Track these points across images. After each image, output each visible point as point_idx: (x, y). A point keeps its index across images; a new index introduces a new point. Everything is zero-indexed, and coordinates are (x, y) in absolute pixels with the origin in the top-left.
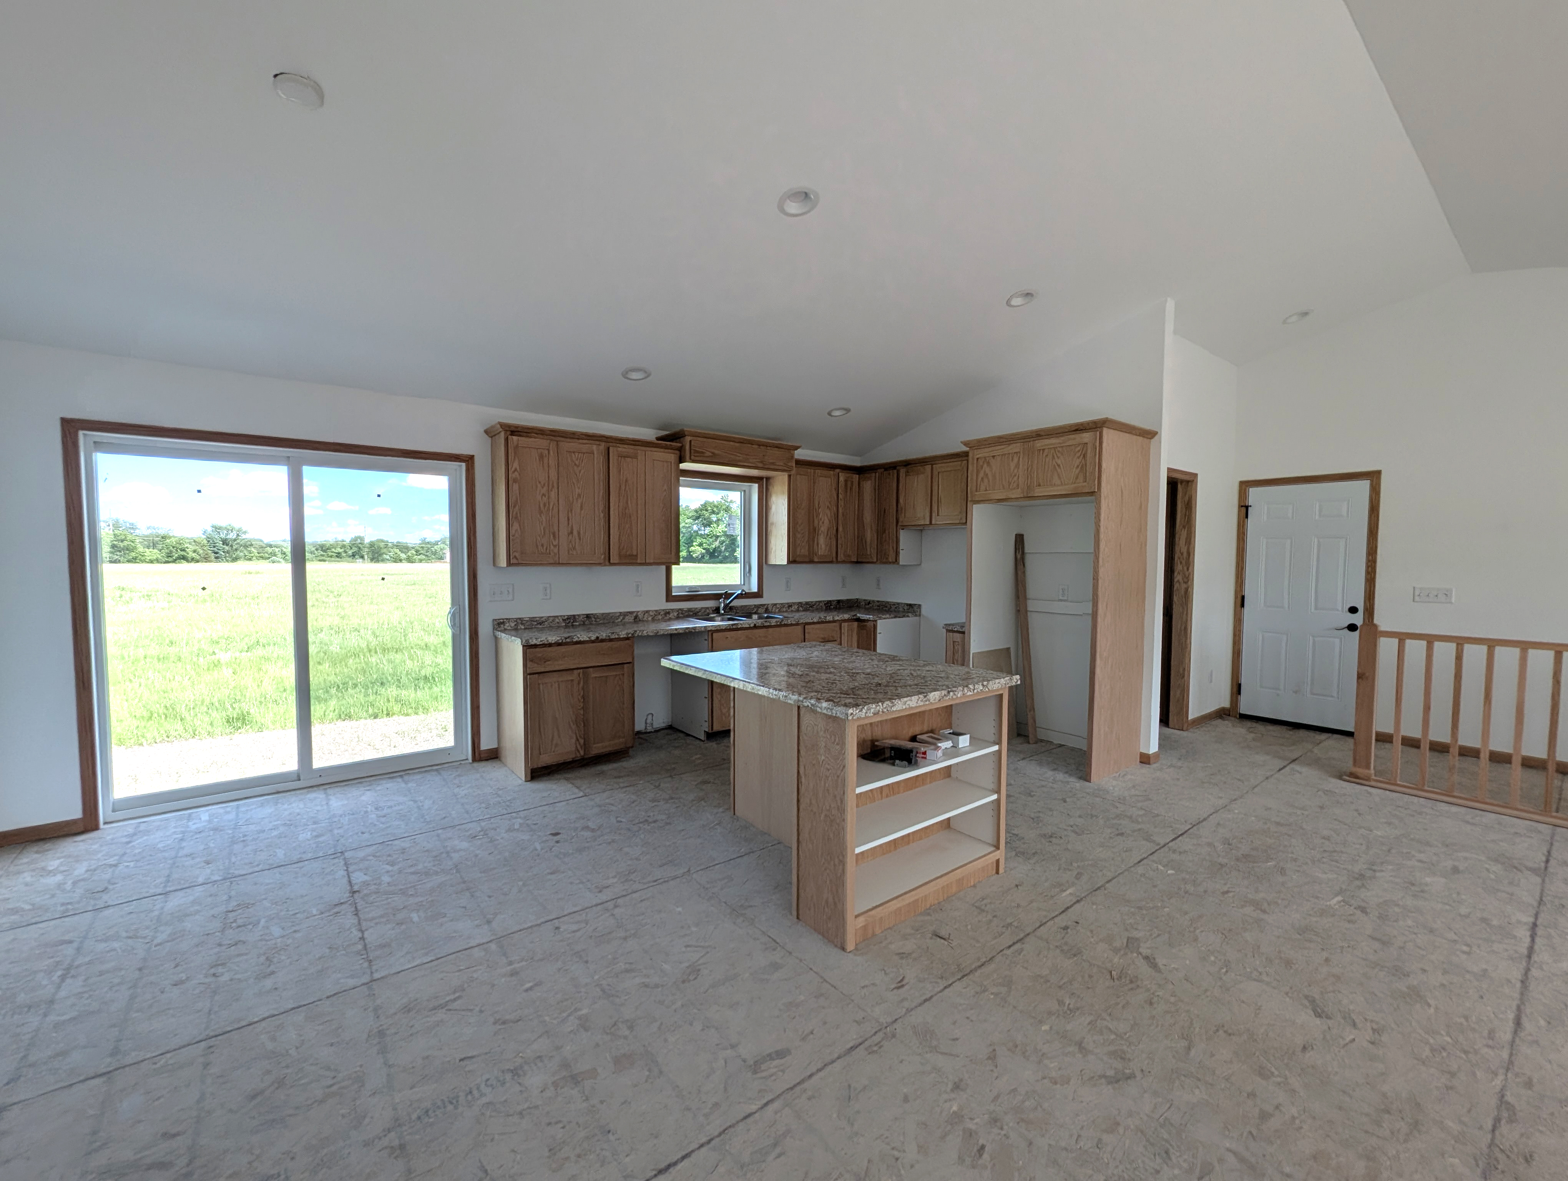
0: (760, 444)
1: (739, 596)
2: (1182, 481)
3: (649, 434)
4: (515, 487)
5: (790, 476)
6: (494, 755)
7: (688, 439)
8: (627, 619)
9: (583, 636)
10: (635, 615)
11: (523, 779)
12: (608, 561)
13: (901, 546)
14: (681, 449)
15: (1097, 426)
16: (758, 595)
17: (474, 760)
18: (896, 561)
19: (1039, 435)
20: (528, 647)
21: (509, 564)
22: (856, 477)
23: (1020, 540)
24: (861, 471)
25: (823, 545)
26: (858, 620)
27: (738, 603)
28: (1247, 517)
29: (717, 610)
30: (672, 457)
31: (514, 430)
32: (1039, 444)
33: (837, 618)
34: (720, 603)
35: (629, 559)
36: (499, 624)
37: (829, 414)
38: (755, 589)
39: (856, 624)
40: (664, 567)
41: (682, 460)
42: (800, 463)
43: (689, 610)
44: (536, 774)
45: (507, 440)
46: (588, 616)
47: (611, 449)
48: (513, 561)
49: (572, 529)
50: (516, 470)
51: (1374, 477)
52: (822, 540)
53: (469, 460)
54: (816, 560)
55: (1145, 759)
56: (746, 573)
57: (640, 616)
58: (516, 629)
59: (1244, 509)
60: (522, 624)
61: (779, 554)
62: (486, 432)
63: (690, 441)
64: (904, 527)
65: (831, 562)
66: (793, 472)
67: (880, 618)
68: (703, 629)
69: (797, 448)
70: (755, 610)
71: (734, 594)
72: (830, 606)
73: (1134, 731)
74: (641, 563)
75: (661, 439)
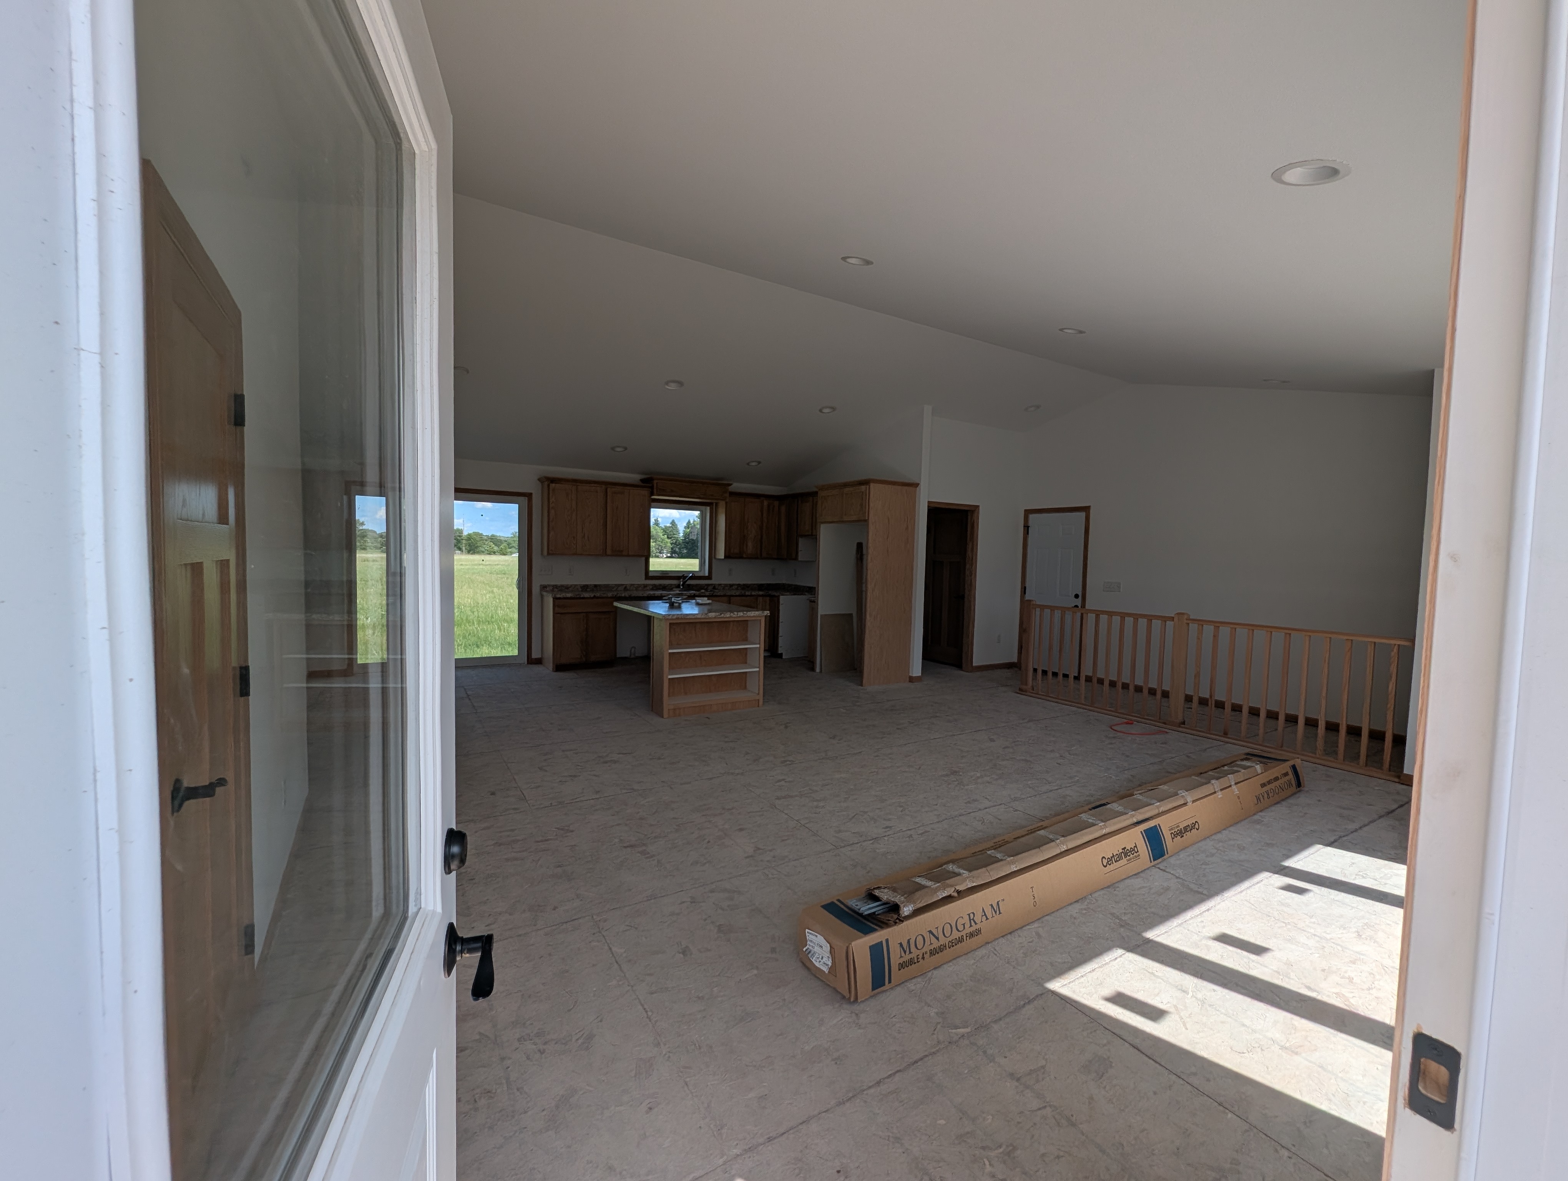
0: (703, 483)
1: (691, 578)
2: (970, 511)
3: (635, 478)
4: (552, 512)
5: (726, 503)
6: (539, 662)
7: (655, 482)
8: (620, 588)
9: (587, 595)
10: (625, 586)
11: (551, 670)
12: (605, 554)
13: (800, 549)
14: (652, 488)
15: (866, 482)
16: (709, 577)
17: (528, 663)
18: (796, 559)
19: (846, 485)
20: (555, 599)
21: (549, 554)
22: (776, 503)
24: (780, 498)
25: (750, 547)
26: (770, 596)
27: (689, 582)
28: (1028, 534)
29: (678, 586)
30: (645, 492)
31: (553, 480)
32: (847, 490)
33: (753, 593)
34: (681, 582)
35: (618, 553)
36: (544, 588)
37: (748, 464)
38: (707, 574)
39: (768, 599)
40: (643, 559)
41: (652, 494)
42: (732, 494)
43: (660, 585)
44: (559, 668)
45: (549, 486)
46: (596, 586)
47: (608, 490)
48: (550, 552)
49: (584, 535)
50: (553, 502)
51: (1086, 509)
52: (750, 544)
53: (529, 496)
54: (744, 556)
55: (912, 679)
56: (702, 564)
57: (628, 587)
58: (552, 591)
59: (1026, 528)
60: (556, 588)
61: (721, 554)
62: (539, 480)
63: (657, 483)
64: (802, 536)
65: (757, 558)
66: (727, 500)
67: (783, 595)
68: (659, 595)
69: (730, 485)
70: (706, 587)
71: (687, 576)
72: (761, 587)
73: (906, 663)
74: (628, 556)
75: (642, 480)
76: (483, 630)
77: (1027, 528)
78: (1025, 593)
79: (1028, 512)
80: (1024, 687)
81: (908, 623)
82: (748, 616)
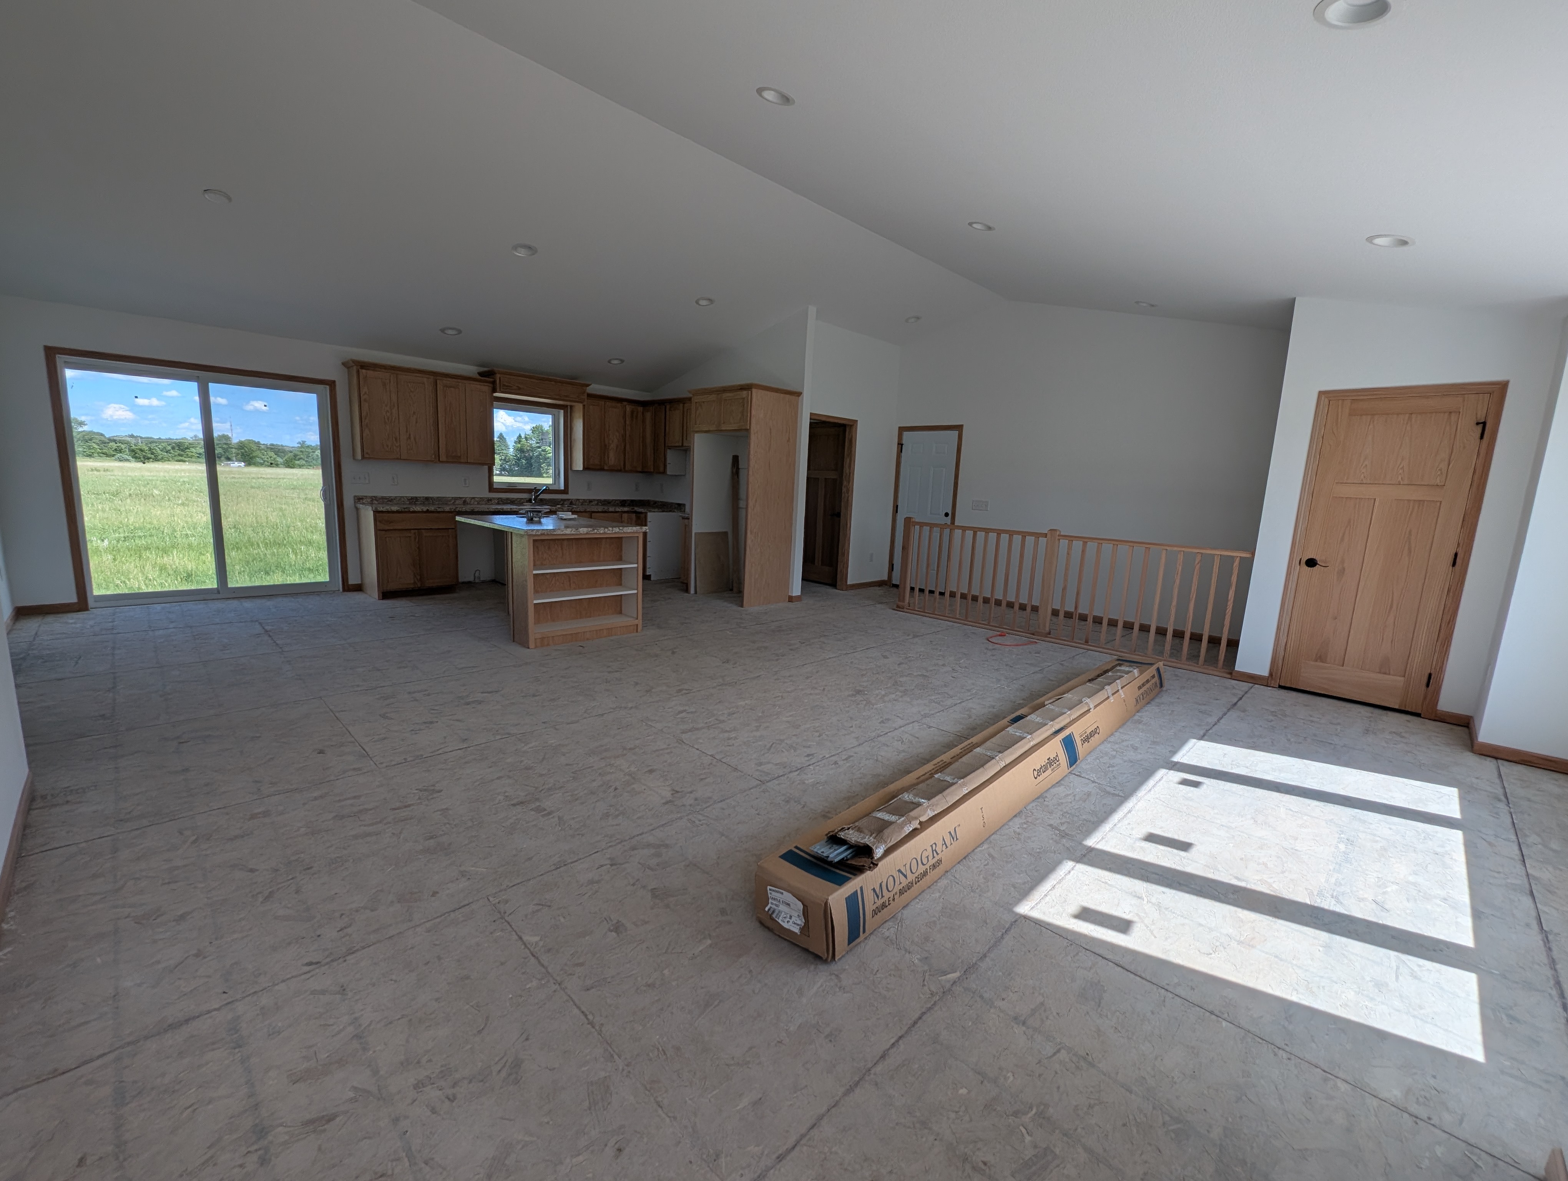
0: (556, 381)
1: (545, 491)
2: (848, 425)
3: (471, 370)
4: (365, 406)
5: (584, 406)
6: (359, 588)
7: (498, 376)
8: (457, 502)
9: (418, 508)
10: (463, 499)
11: (377, 596)
12: (437, 459)
13: (668, 461)
14: (494, 383)
15: (748, 387)
16: (565, 491)
17: (344, 590)
18: (664, 472)
19: (725, 390)
20: (376, 512)
21: (363, 457)
22: (640, 409)
23: (736, 459)
24: (644, 404)
25: (612, 458)
26: (635, 512)
27: (542, 496)
28: (901, 452)
29: (530, 501)
30: (486, 388)
31: (363, 366)
32: (726, 395)
33: (618, 509)
34: (532, 496)
35: (455, 459)
36: (359, 499)
37: (609, 362)
38: (562, 487)
39: (634, 516)
40: (486, 467)
41: (494, 391)
42: (590, 396)
43: (507, 499)
44: (386, 595)
45: (358, 372)
46: (427, 499)
47: (438, 382)
48: (366, 456)
49: (410, 435)
50: (365, 393)
51: (959, 428)
52: (612, 455)
53: (332, 384)
54: (606, 468)
55: (791, 599)
56: (556, 476)
57: (468, 501)
58: (371, 504)
60: (376, 500)
61: (578, 464)
62: (344, 364)
63: (500, 378)
64: (670, 448)
65: (620, 471)
66: (585, 403)
67: (650, 511)
68: (509, 510)
69: (588, 385)
70: (562, 502)
71: (540, 490)
72: (623, 503)
73: (786, 583)
74: (467, 463)
75: (480, 374)
76: (273, 554)
77: (900, 445)
78: (897, 512)
79: (902, 430)
80: (900, 604)
81: (789, 540)
82: (624, 533)
